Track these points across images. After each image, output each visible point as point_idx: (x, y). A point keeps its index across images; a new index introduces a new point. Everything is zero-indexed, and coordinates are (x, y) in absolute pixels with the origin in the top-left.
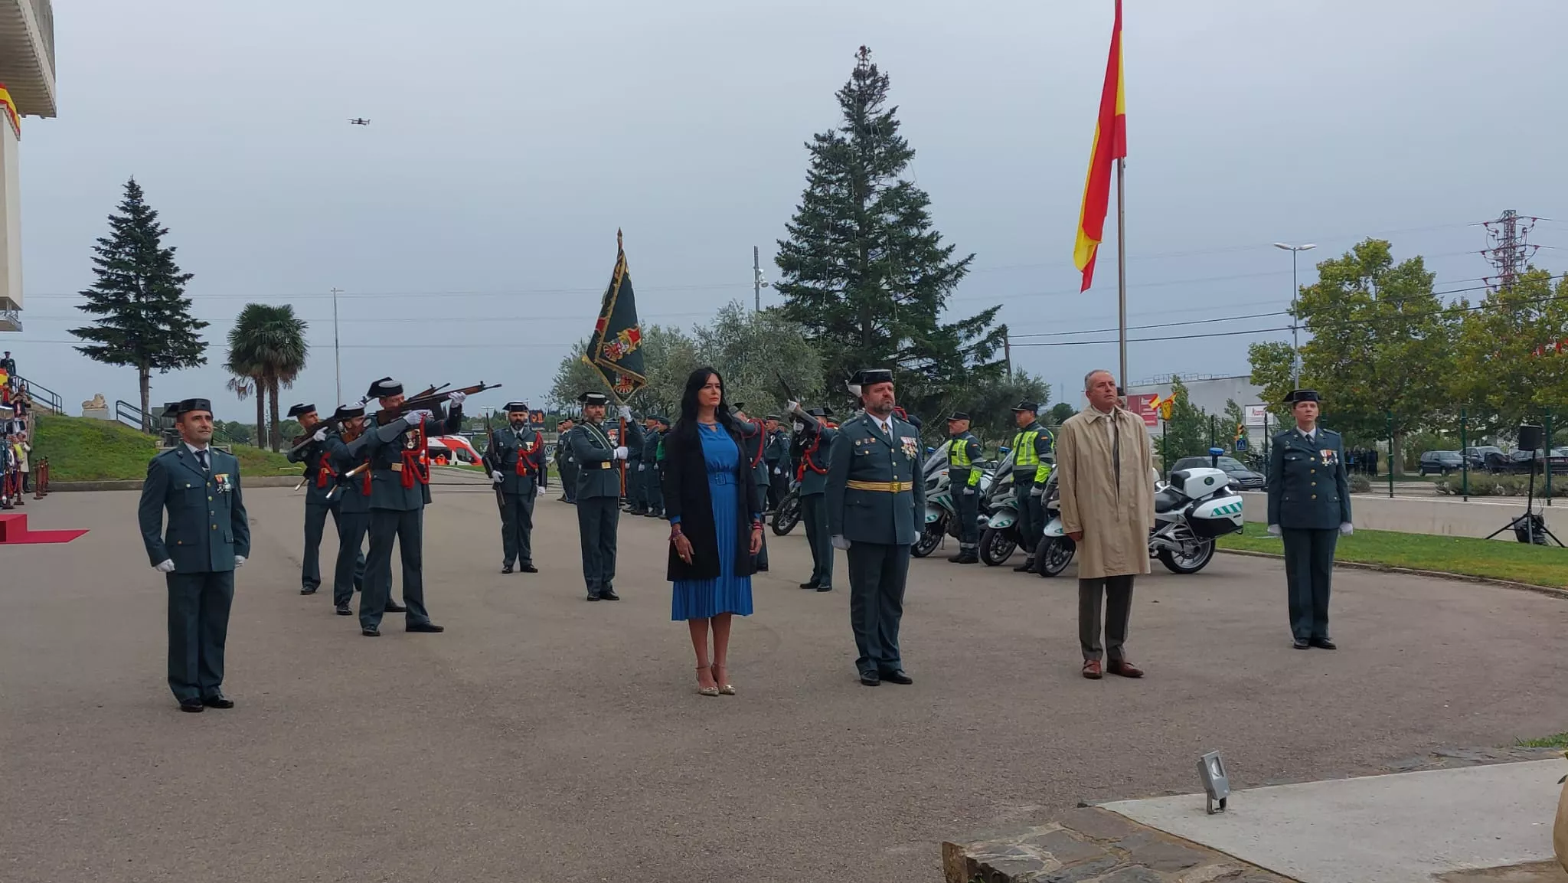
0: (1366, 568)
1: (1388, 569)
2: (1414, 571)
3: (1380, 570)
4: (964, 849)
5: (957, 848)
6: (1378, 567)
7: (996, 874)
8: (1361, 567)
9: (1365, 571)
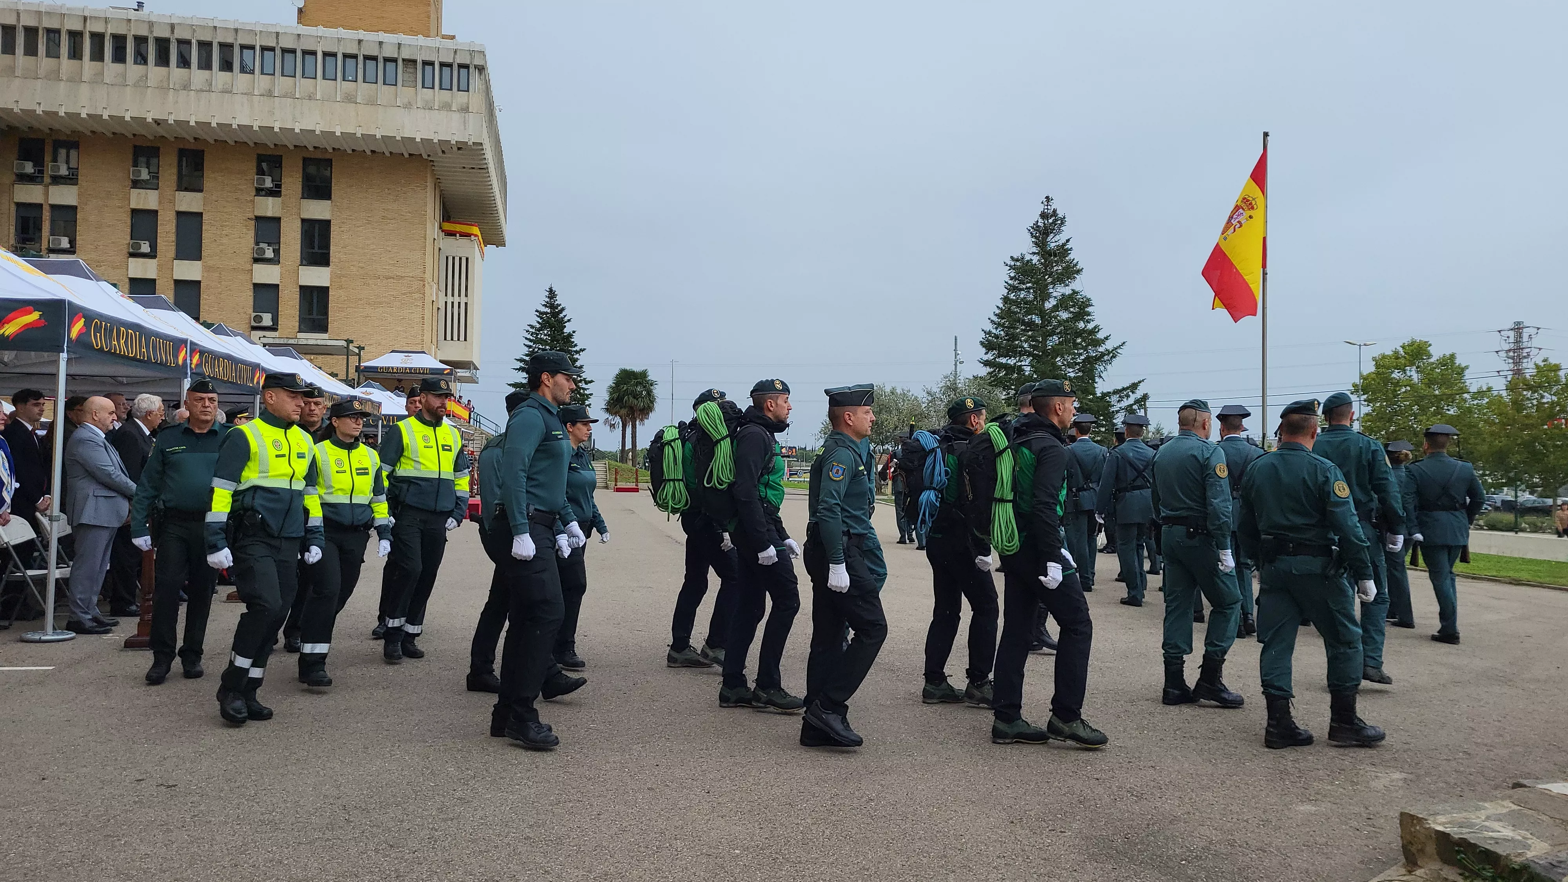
0: (1499, 581)
1: (1517, 582)
2: (1541, 586)
3: (1510, 583)
4: (1429, 822)
5: (1420, 820)
6: (1507, 580)
7: (1481, 851)
8: (1489, 580)
9: (1497, 583)
